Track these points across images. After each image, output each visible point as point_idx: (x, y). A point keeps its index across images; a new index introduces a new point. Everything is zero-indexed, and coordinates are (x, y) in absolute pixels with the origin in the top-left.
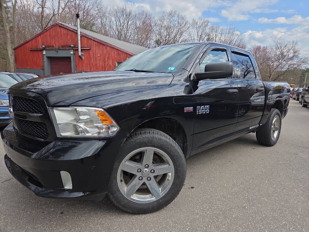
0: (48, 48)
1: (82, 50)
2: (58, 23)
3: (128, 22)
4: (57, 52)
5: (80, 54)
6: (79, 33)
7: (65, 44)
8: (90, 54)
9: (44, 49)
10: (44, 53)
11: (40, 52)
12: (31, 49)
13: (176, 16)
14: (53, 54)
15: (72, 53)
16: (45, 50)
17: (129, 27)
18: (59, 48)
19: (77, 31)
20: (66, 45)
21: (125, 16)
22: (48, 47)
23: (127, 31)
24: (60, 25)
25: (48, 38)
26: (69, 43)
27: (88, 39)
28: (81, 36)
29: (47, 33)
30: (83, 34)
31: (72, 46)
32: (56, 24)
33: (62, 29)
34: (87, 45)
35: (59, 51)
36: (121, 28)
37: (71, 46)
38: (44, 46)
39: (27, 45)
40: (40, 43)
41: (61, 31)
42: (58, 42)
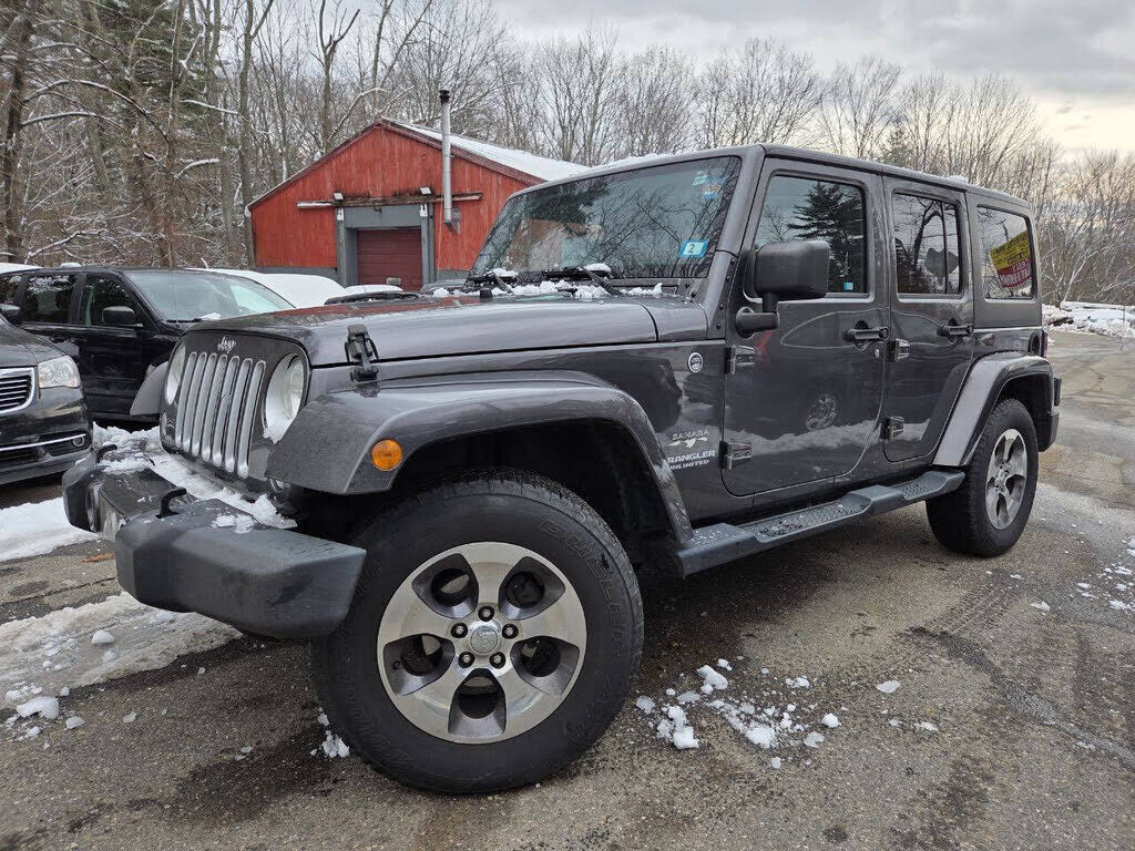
0: (352, 200)
1: (454, 204)
2: (384, 121)
3: (598, 94)
4: (380, 211)
5: (448, 216)
6: (447, 151)
7: (403, 188)
8: (479, 216)
9: (339, 205)
10: (340, 217)
11: (327, 216)
12: (302, 202)
13: (772, 58)
14: (366, 219)
15: (423, 213)
16: (344, 207)
17: (599, 110)
18: (384, 201)
19: (440, 142)
20: (408, 190)
21: (587, 71)
22: (354, 198)
23: (593, 123)
24: (390, 127)
25: (354, 171)
26: (415, 184)
27: (475, 169)
28: (452, 161)
29: (350, 155)
30: (459, 153)
31: (426, 191)
32: (379, 125)
33: (396, 140)
34: (473, 189)
35: (385, 209)
36: (573, 114)
37: (420, 193)
38: (339, 196)
39: (290, 194)
40: (329, 185)
41: (392, 147)
42: (383, 180)
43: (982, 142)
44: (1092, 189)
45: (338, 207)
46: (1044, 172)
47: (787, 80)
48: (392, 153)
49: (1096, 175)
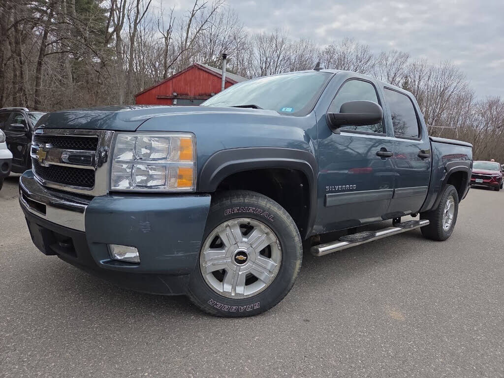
2: (197, 64)
4: (193, 102)
6: (224, 79)
7: (203, 92)
9: (175, 98)
10: (175, 103)
11: (169, 102)
12: (158, 96)
16: (177, 99)
18: (195, 97)
19: (221, 75)
20: (205, 94)
22: (181, 95)
24: (200, 67)
25: (182, 84)
26: (208, 91)
28: (225, 82)
29: (181, 77)
30: (228, 80)
32: (195, 66)
33: (202, 73)
35: (195, 101)
37: (211, 95)
38: (175, 94)
39: (154, 91)
40: (171, 89)
41: (199, 75)
42: (195, 89)
43: (442, 89)
44: (488, 112)
45: (174, 99)
46: (468, 104)
47: (359, 56)
48: (199, 78)
49: (490, 106)
